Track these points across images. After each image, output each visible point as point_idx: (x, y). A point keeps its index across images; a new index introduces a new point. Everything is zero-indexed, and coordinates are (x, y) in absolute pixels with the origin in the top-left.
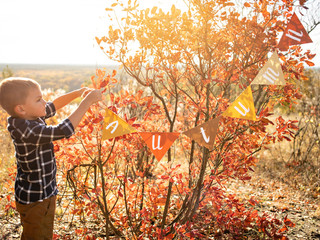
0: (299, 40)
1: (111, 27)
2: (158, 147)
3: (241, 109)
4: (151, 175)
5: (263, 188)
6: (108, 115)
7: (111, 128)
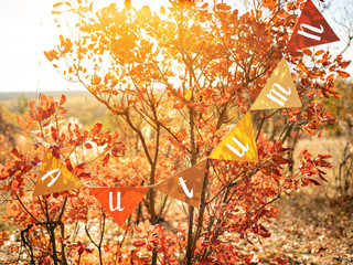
0: (318, 38)
1: (61, 37)
2: (118, 208)
3: (236, 147)
4: (162, 220)
5: (300, 235)
6: (46, 159)
7: (49, 179)
